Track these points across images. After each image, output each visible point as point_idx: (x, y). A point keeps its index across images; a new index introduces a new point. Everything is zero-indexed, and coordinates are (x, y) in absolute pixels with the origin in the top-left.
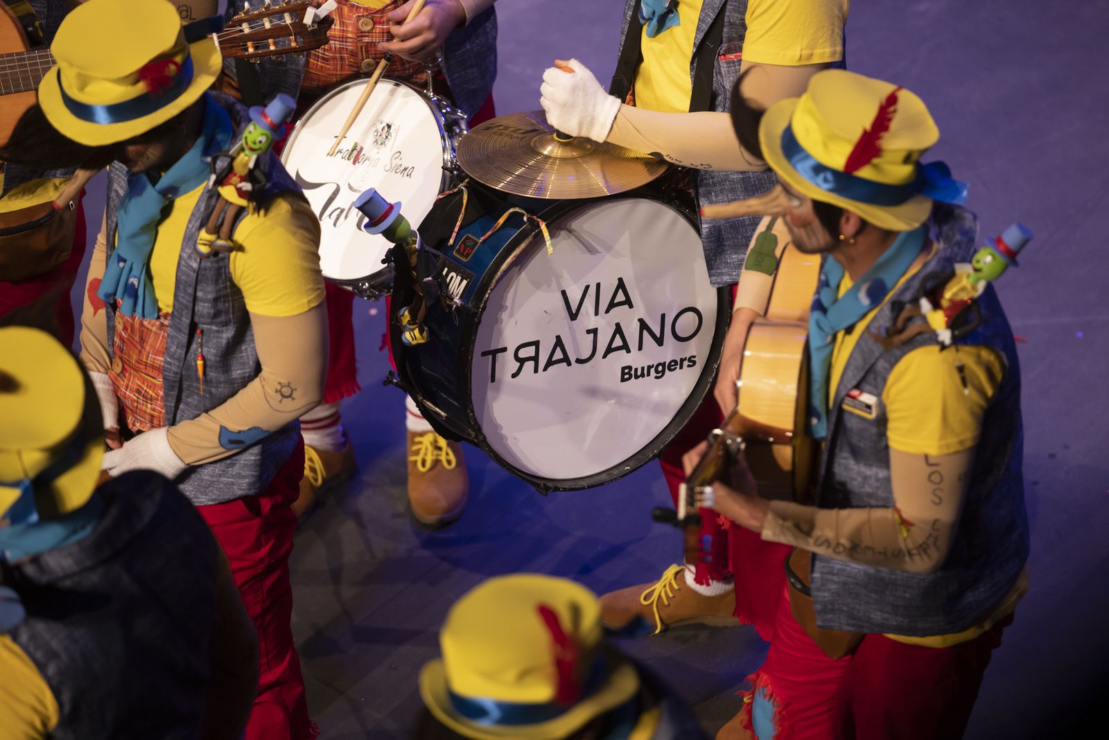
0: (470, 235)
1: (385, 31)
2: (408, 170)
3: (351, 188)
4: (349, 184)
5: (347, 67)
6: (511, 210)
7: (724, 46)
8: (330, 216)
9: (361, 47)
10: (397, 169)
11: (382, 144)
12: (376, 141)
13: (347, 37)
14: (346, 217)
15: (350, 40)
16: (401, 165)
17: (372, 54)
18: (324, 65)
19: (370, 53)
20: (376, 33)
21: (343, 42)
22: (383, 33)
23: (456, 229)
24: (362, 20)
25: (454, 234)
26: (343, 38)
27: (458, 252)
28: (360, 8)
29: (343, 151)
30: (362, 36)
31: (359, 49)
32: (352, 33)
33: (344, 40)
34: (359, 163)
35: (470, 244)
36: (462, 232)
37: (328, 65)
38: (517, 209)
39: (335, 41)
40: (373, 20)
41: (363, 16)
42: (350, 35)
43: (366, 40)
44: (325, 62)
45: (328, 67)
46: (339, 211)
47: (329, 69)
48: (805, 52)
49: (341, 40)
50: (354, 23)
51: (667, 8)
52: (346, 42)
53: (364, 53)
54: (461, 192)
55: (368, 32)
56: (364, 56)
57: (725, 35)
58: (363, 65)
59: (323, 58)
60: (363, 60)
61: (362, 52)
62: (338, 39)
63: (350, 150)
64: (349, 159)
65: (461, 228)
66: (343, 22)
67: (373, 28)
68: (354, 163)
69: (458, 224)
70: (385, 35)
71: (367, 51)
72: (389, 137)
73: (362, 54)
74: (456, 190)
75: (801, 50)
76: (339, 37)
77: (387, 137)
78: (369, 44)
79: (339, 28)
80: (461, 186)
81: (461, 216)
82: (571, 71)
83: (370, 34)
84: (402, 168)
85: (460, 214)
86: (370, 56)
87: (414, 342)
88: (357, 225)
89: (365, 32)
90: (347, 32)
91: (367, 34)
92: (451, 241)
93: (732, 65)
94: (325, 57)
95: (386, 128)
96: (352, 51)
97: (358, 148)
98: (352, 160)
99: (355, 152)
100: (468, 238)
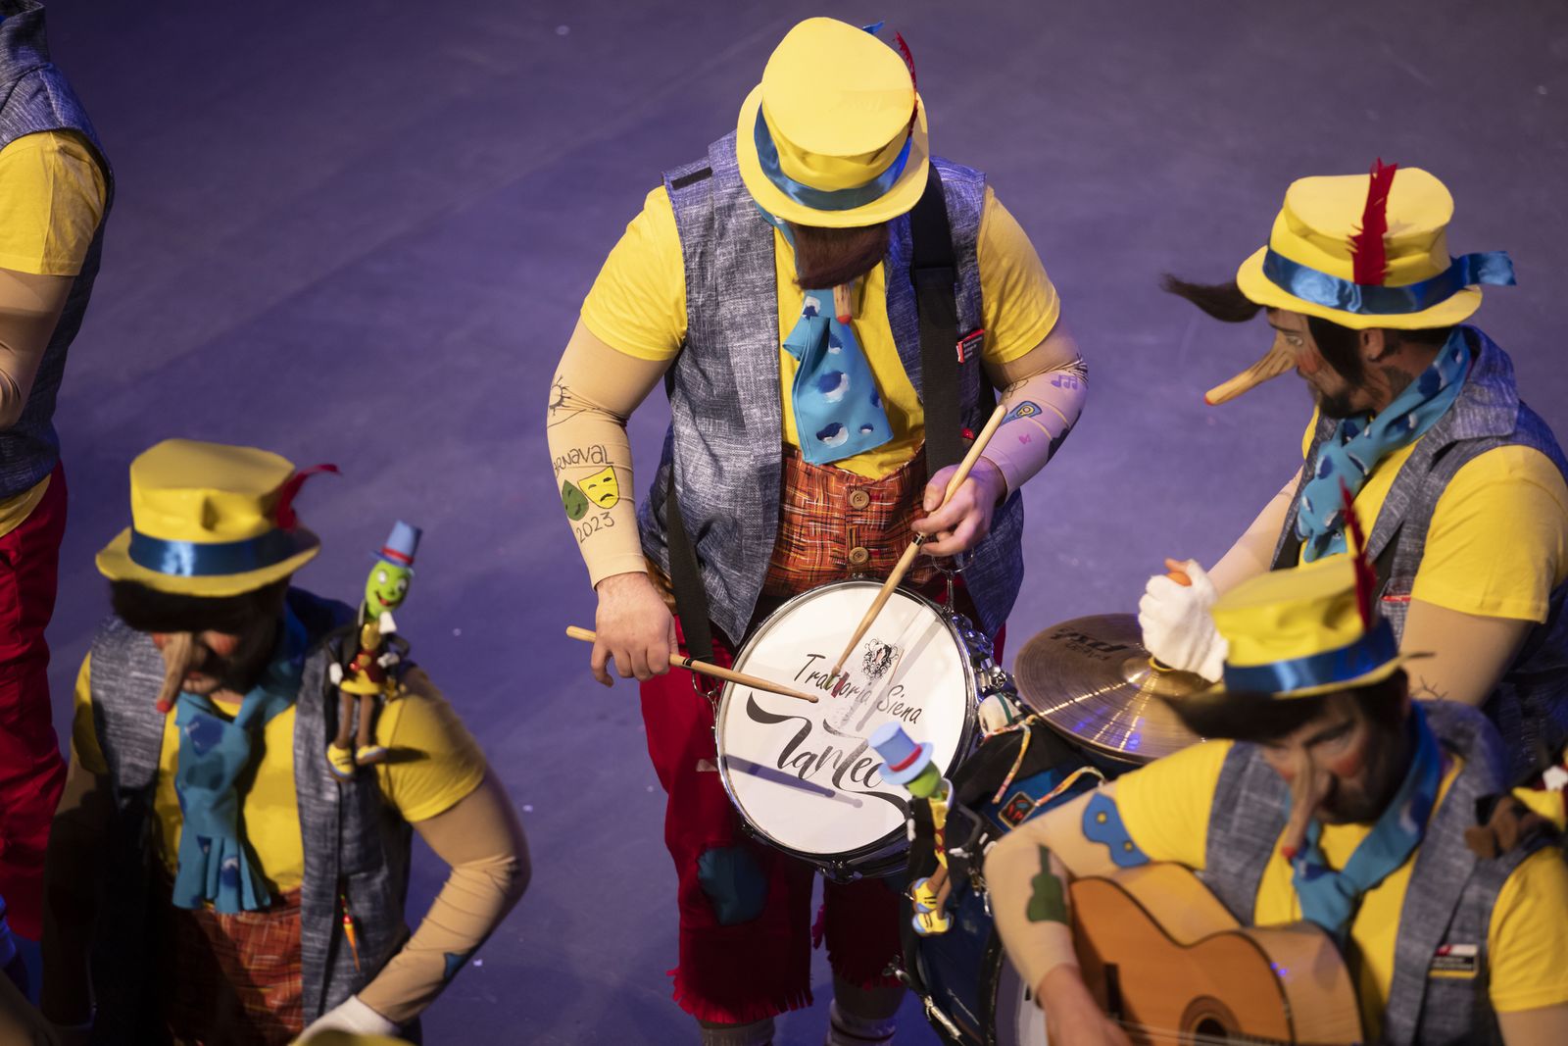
0: (1024, 794)
1: (884, 510)
2: (911, 713)
3: (826, 727)
4: (825, 722)
5: (829, 559)
6: (1084, 770)
7: (1392, 581)
8: (794, 762)
9: (851, 531)
10: (895, 709)
11: (876, 672)
12: (868, 667)
13: (833, 518)
14: (818, 768)
15: (836, 521)
16: (902, 704)
17: (864, 541)
18: (798, 556)
19: (861, 539)
20: (872, 512)
21: (826, 523)
22: (881, 512)
23: (1007, 782)
24: (855, 493)
25: (1003, 789)
26: (827, 518)
27: (1005, 814)
28: (853, 477)
29: (820, 675)
30: (852, 516)
31: (848, 534)
32: (839, 511)
33: (829, 521)
34: (840, 694)
35: (1022, 805)
36: (1015, 787)
37: (803, 555)
38: (1092, 770)
39: (815, 522)
40: (868, 493)
41: (856, 488)
42: (836, 515)
43: (858, 521)
44: (800, 551)
45: (803, 558)
46: (806, 758)
47: (804, 561)
48: (1491, 599)
49: (824, 520)
50: (844, 499)
51: (1328, 528)
52: (831, 524)
53: (854, 539)
54: (1021, 732)
55: (862, 511)
56: (854, 543)
57: (1395, 567)
58: (851, 555)
59: (798, 547)
60: (852, 548)
61: (851, 537)
62: (820, 520)
63: (830, 675)
64: (826, 689)
65: (1015, 781)
66: (829, 497)
67: (869, 504)
68: (834, 694)
69: (1011, 775)
70: (884, 515)
71: (858, 537)
72: (888, 664)
73: (851, 541)
74: (1015, 728)
75: (1485, 594)
76: (822, 518)
77: (884, 664)
78: (861, 527)
79: (822, 504)
80: (1023, 724)
81: (1016, 767)
82: (1187, 582)
83: (864, 513)
84: (904, 709)
85: (1014, 762)
86: (862, 544)
87: (929, 930)
88: (834, 780)
89: (857, 510)
90: (833, 510)
91: (860, 513)
92: (997, 798)
93: (1398, 609)
94: (801, 544)
95: (884, 651)
96: (837, 537)
97: (842, 674)
98: (831, 690)
99: (836, 680)
100: (1021, 797)
